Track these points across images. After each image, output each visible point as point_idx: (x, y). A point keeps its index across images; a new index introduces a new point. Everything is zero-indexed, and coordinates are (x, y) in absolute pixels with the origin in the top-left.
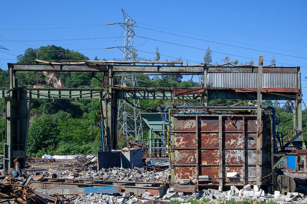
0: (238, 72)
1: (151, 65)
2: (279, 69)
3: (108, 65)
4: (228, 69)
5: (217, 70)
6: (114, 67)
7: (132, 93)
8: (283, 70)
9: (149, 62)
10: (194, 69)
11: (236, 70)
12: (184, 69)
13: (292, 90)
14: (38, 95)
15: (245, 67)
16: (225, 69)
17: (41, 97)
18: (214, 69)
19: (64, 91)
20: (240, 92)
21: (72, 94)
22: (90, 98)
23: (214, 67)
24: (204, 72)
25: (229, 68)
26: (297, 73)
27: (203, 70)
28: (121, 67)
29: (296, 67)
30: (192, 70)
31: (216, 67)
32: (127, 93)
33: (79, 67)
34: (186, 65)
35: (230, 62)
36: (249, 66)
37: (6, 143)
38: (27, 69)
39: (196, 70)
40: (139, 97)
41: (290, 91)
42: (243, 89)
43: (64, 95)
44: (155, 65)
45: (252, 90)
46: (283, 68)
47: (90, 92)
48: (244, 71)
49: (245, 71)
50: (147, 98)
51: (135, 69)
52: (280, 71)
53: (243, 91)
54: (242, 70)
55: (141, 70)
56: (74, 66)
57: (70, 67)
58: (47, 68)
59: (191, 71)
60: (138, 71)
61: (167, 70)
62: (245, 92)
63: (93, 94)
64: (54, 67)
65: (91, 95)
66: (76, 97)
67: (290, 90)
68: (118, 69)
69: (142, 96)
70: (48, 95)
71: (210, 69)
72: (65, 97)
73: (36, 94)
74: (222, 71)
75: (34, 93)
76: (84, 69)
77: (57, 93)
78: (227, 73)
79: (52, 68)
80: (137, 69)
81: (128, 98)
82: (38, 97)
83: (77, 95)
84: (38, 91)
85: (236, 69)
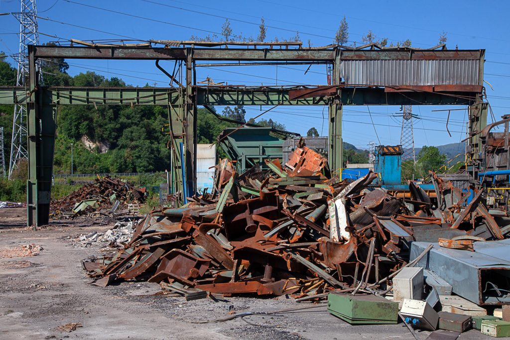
0: (388, 58)
1: (253, 47)
2: (452, 54)
3: (188, 48)
4: (373, 54)
5: (357, 56)
6: (196, 51)
7: (218, 95)
8: (458, 54)
9: (250, 43)
10: (320, 54)
11: (385, 56)
12: (305, 54)
13: (472, 87)
14: (71, 99)
15: (399, 51)
16: (368, 54)
17: (74, 102)
18: (352, 54)
19: (111, 92)
20: (392, 91)
21: (124, 97)
22: (152, 103)
23: (352, 50)
24: (335, 60)
25: (374, 52)
26: (480, 60)
27: (334, 55)
28: (206, 51)
29: (478, 50)
30: (317, 55)
31: (355, 51)
32: (209, 96)
33: (141, 51)
34: (308, 48)
35: (374, 41)
36: (404, 49)
37: (30, 179)
38: (58, 55)
39: (324, 55)
40: (228, 101)
41: (468, 90)
42: (397, 86)
43: (111, 98)
44: (258, 47)
45: (411, 88)
46: (459, 53)
47: (152, 93)
48: (397, 57)
49: (400, 57)
50: (241, 103)
51: (229, 54)
52: (454, 57)
53: (396, 91)
54: (395, 56)
55: (237, 56)
56: (133, 50)
57: (126, 51)
58: (89, 53)
59: (316, 58)
60: (233, 58)
61: (278, 56)
62: (401, 92)
63: (156, 97)
64: (100, 52)
65: (154, 98)
66: (131, 101)
67: (468, 88)
68: (202, 54)
69: (233, 100)
70: (86, 99)
71: (346, 54)
72: (113, 101)
73: (68, 98)
74: (364, 58)
75: (63, 95)
76: (148, 54)
77: (100, 95)
78: (371, 60)
79: (98, 52)
80: (231, 54)
81: (211, 103)
82: (71, 102)
83: (133, 99)
84: (71, 93)
85: (385, 53)
